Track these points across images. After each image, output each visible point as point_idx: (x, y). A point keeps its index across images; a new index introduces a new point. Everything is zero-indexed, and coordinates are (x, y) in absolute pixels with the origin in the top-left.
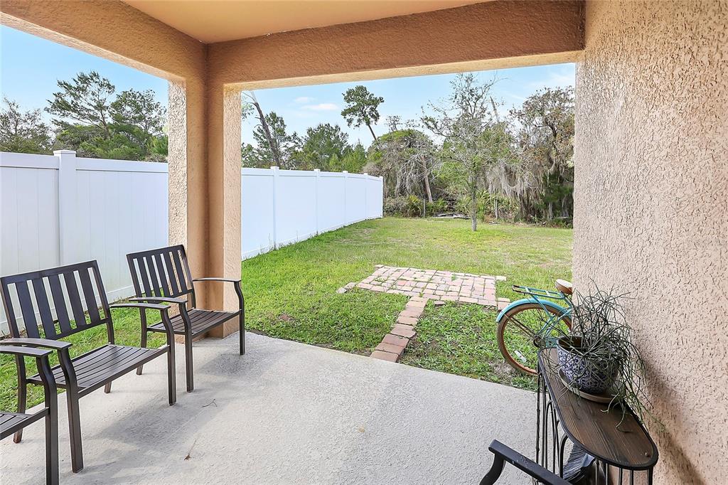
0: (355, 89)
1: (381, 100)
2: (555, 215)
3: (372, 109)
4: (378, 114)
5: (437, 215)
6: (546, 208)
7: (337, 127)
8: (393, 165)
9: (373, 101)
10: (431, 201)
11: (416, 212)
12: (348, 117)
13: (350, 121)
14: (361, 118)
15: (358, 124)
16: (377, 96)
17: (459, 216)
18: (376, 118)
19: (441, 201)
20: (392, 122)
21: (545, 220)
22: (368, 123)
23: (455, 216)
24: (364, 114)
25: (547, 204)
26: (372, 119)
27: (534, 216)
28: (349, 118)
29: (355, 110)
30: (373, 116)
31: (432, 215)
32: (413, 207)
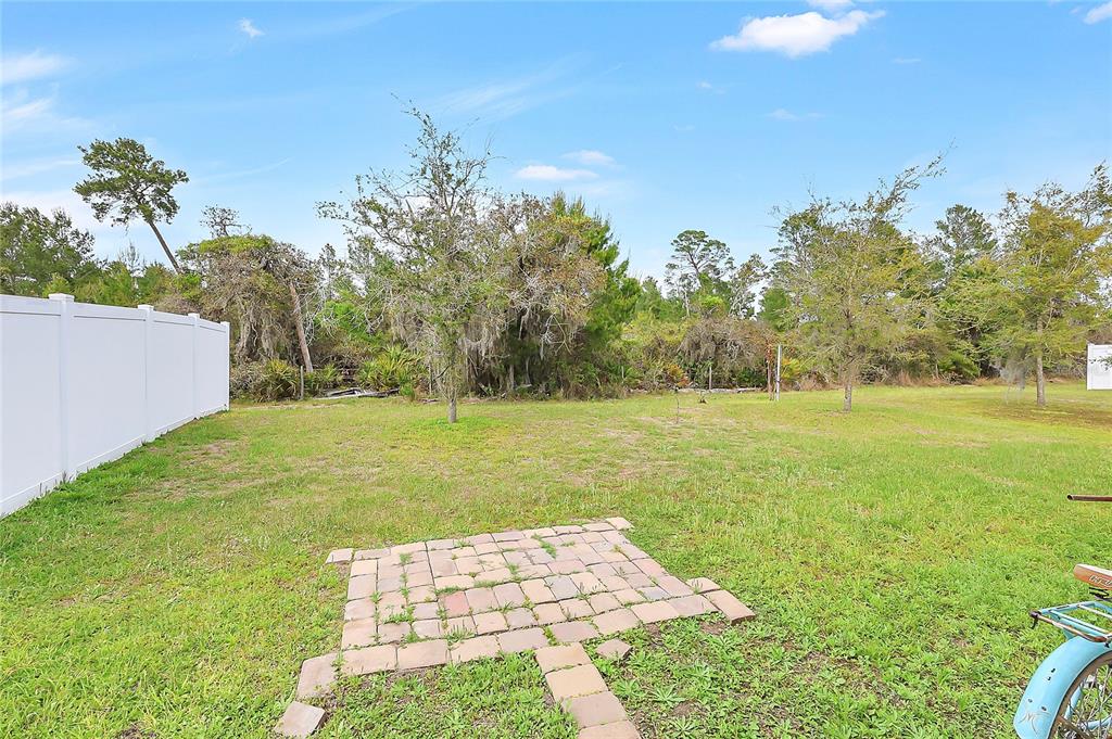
0: (113, 143)
1: (182, 176)
2: (517, 383)
3: (160, 192)
4: (173, 204)
5: (324, 395)
6: (506, 374)
7: (60, 217)
8: (232, 302)
9: (162, 175)
10: (310, 369)
11: (284, 391)
12: (95, 198)
13: (101, 210)
14: (131, 206)
15: (123, 216)
16: (171, 167)
17: (366, 393)
18: (168, 209)
19: (330, 369)
20: (218, 220)
21: (503, 390)
22: (149, 218)
23: (358, 394)
24: (139, 198)
25: (507, 367)
26: (158, 211)
27: (486, 386)
28: (100, 201)
29: (116, 189)
30: (161, 205)
31: (314, 393)
32: (280, 381)
